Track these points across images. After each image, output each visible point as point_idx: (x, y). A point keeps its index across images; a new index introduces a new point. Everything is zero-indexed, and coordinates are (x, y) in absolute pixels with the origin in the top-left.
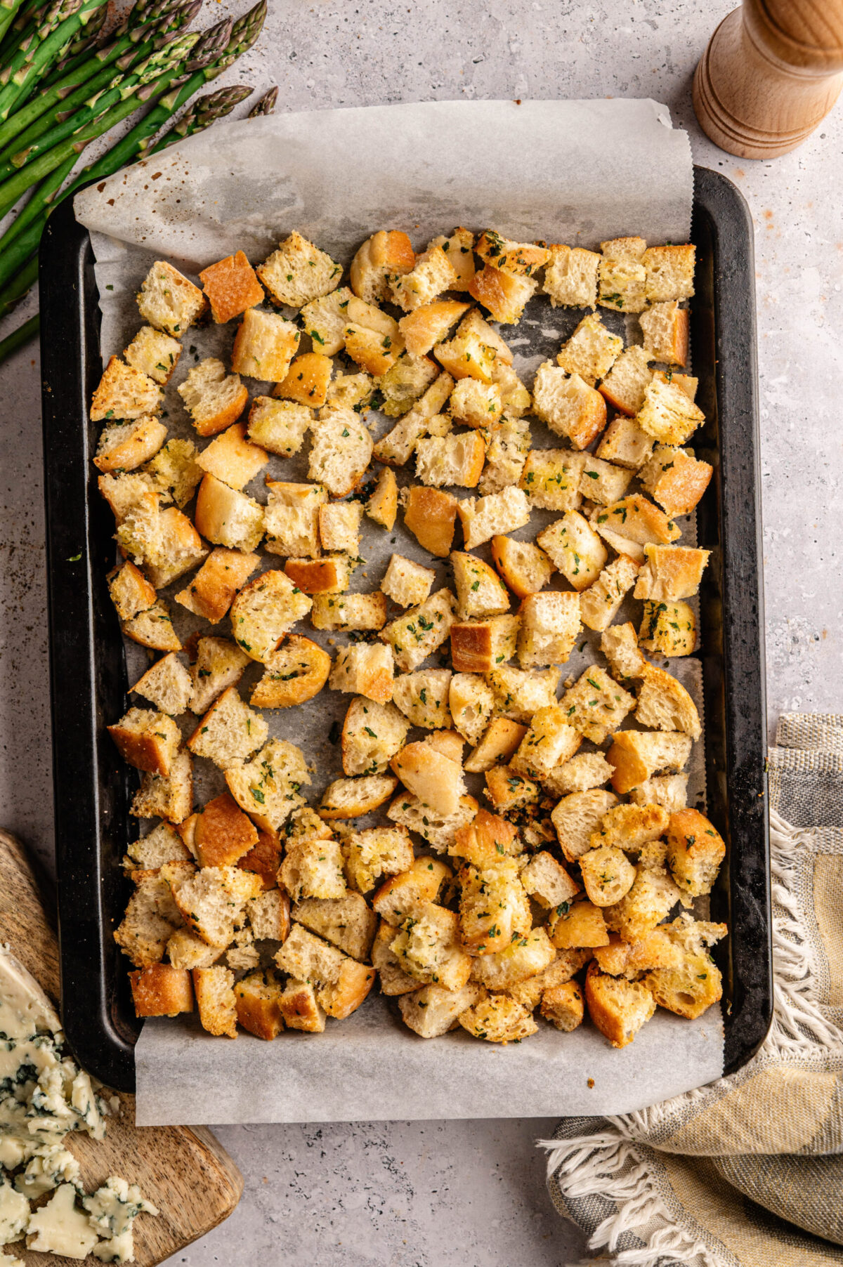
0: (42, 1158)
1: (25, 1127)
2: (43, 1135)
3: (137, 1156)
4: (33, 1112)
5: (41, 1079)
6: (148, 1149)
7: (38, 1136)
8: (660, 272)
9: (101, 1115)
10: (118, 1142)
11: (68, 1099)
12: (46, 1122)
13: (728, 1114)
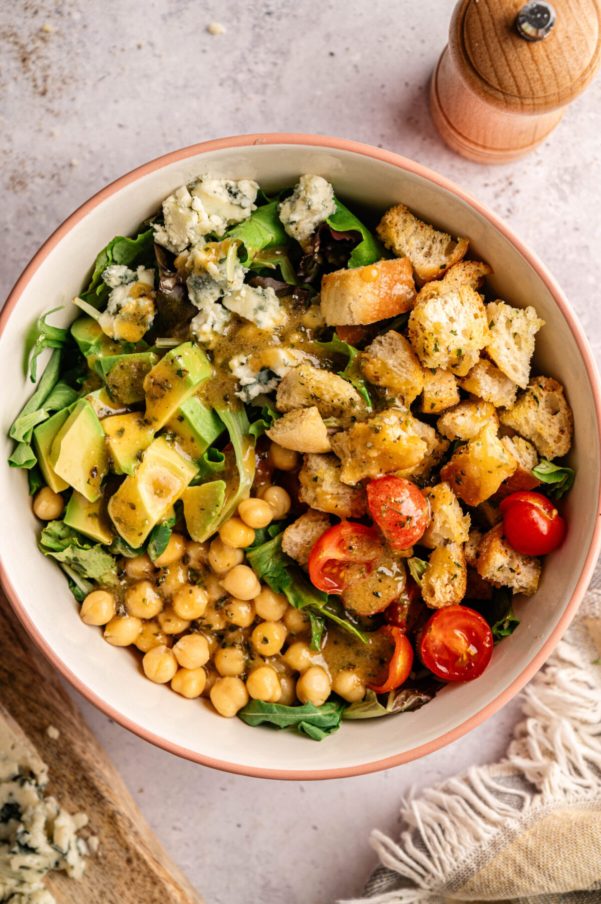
0: (22, 894)
1: (8, 864)
2: (24, 872)
3: (114, 895)
4: (16, 849)
5: (25, 817)
6: (125, 888)
7: (19, 874)
9: (80, 854)
10: (95, 881)
11: (51, 839)
12: (29, 860)
13: (520, 858)
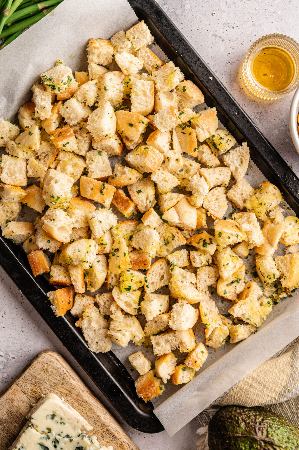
8: (136, 38)
